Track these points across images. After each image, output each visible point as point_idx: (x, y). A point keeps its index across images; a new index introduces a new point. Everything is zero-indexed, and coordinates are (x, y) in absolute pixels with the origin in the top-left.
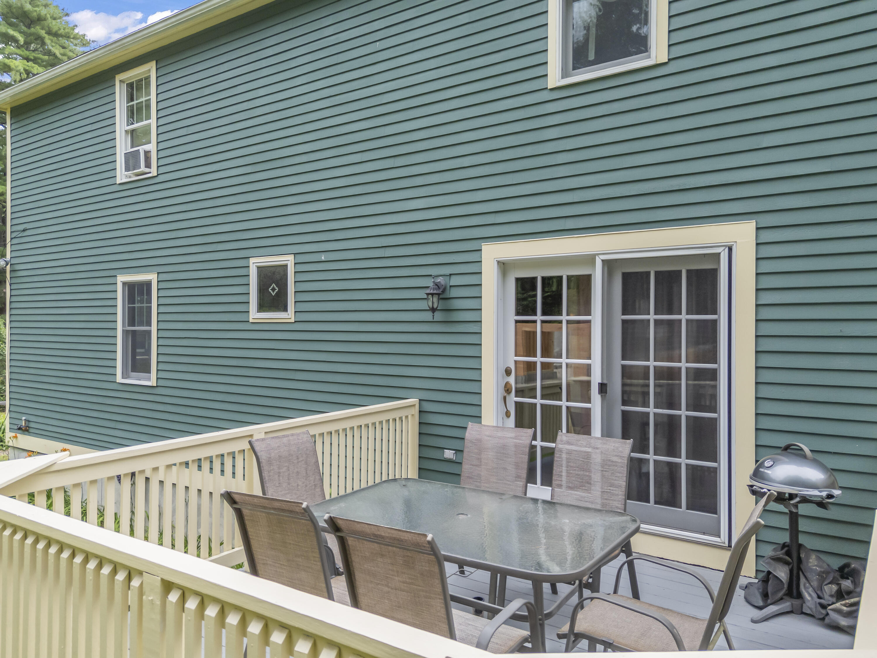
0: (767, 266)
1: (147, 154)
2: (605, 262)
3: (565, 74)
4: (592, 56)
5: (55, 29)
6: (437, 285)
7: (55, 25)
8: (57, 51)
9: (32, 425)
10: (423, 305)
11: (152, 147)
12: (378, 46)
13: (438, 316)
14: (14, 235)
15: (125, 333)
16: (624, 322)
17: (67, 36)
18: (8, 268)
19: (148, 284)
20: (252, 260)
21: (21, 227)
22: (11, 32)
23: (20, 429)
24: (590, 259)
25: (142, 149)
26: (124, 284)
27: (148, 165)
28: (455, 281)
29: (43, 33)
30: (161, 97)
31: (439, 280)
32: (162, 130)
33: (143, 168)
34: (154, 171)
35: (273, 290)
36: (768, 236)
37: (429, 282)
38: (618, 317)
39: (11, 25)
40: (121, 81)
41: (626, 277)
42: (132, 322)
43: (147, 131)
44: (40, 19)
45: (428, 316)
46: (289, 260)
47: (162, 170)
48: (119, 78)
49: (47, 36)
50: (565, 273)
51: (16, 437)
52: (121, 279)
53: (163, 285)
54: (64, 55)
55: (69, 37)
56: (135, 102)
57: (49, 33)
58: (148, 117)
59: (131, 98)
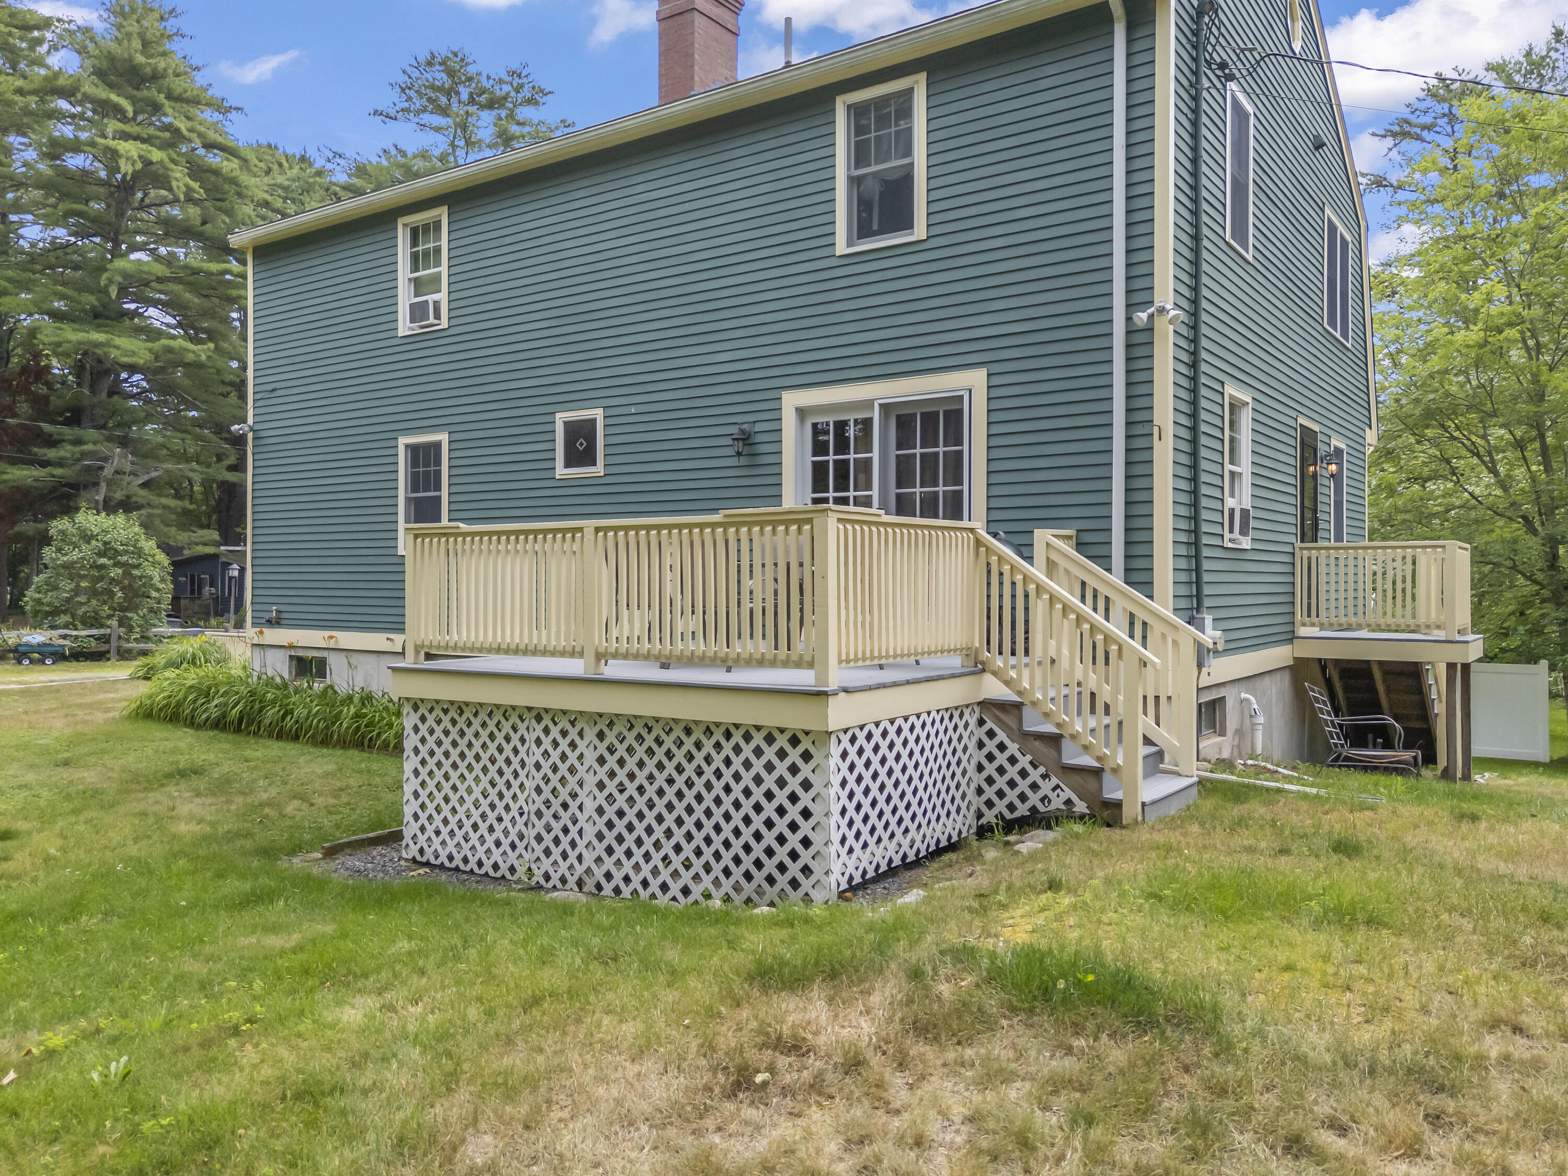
0: (996, 405)
1: (437, 305)
2: (881, 406)
3: (850, 244)
4: (875, 227)
5: (178, 91)
6: (742, 431)
7: (178, 85)
8: (182, 125)
9: (284, 615)
10: (730, 451)
11: (442, 296)
12: (687, 207)
13: (744, 461)
14: (259, 396)
15: (408, 500)
16: (898, 456)
17: (195, 102)
18: (250, 436)
19: (437, 446)
20: (558, 415)
21: (270, 387)
22: (114, 97)
23: (269, 621)
24: (869, 404)
25: (431, 298)
26: (407, 446)
27: (437, 316)
28: (759, 427)
29: (161, 98)
30: (453, 245)
31: (745, 426)
32: (453, 279)
33: (432, 320)
34: (444, 323)
35: (581, 445)
36: (996, 381)
37: (734, 430)
38: (893, 452)
39: (111, 86)
40: (405, 225)
41: (898, 417)
42: (415, 489)
43: (437, 278)
44: (156, 77)
45: (734, 462)
46: (598, 414)
47: (454, 322)
48: (401, 221)
49: (166, 102)
50: (851, 417)
51: (261, 632)
52: (403, 441)
53: (455, 446)
54: (191, 130)
55: (198, 103)
56: (420, 248)
57: (169, 97)
58: (438, 264)
59: (414, 243)
